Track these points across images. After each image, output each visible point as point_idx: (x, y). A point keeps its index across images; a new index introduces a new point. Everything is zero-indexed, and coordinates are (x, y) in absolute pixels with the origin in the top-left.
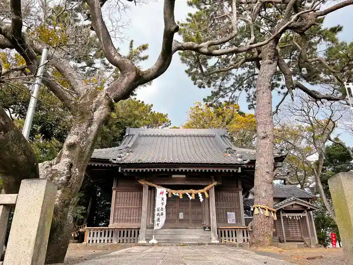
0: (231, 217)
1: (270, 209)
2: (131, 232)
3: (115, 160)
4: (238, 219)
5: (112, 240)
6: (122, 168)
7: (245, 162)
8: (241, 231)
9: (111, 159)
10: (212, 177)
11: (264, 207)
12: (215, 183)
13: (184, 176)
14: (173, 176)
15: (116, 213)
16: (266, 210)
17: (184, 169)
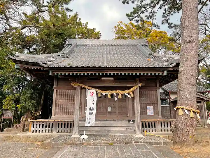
0: (151, 110)
1: (195, 110)
2: (68, 124)
3: (45, 64)
4: (156, 112)
5: (52, 130)
6: (53, 72)
7: (171, 66)
8: (160, 122)
9: (41, 64)
10: (137, 79)
11: (188, 108)
12: (140, 85)
13: (112, 79)
14: (103, 79)
15: (57, 107)
16: (190, 111)
17: (112, 73)
